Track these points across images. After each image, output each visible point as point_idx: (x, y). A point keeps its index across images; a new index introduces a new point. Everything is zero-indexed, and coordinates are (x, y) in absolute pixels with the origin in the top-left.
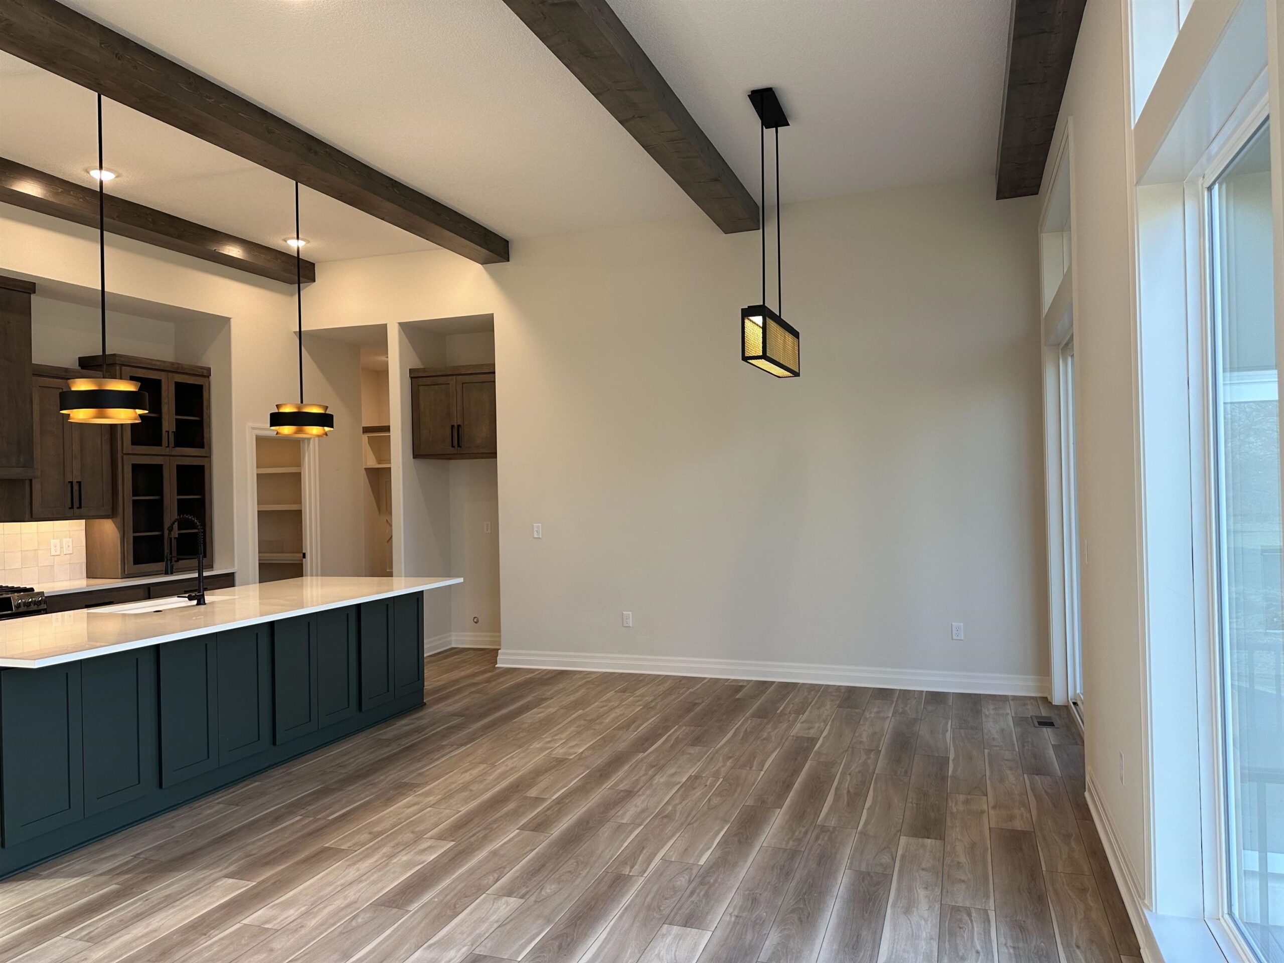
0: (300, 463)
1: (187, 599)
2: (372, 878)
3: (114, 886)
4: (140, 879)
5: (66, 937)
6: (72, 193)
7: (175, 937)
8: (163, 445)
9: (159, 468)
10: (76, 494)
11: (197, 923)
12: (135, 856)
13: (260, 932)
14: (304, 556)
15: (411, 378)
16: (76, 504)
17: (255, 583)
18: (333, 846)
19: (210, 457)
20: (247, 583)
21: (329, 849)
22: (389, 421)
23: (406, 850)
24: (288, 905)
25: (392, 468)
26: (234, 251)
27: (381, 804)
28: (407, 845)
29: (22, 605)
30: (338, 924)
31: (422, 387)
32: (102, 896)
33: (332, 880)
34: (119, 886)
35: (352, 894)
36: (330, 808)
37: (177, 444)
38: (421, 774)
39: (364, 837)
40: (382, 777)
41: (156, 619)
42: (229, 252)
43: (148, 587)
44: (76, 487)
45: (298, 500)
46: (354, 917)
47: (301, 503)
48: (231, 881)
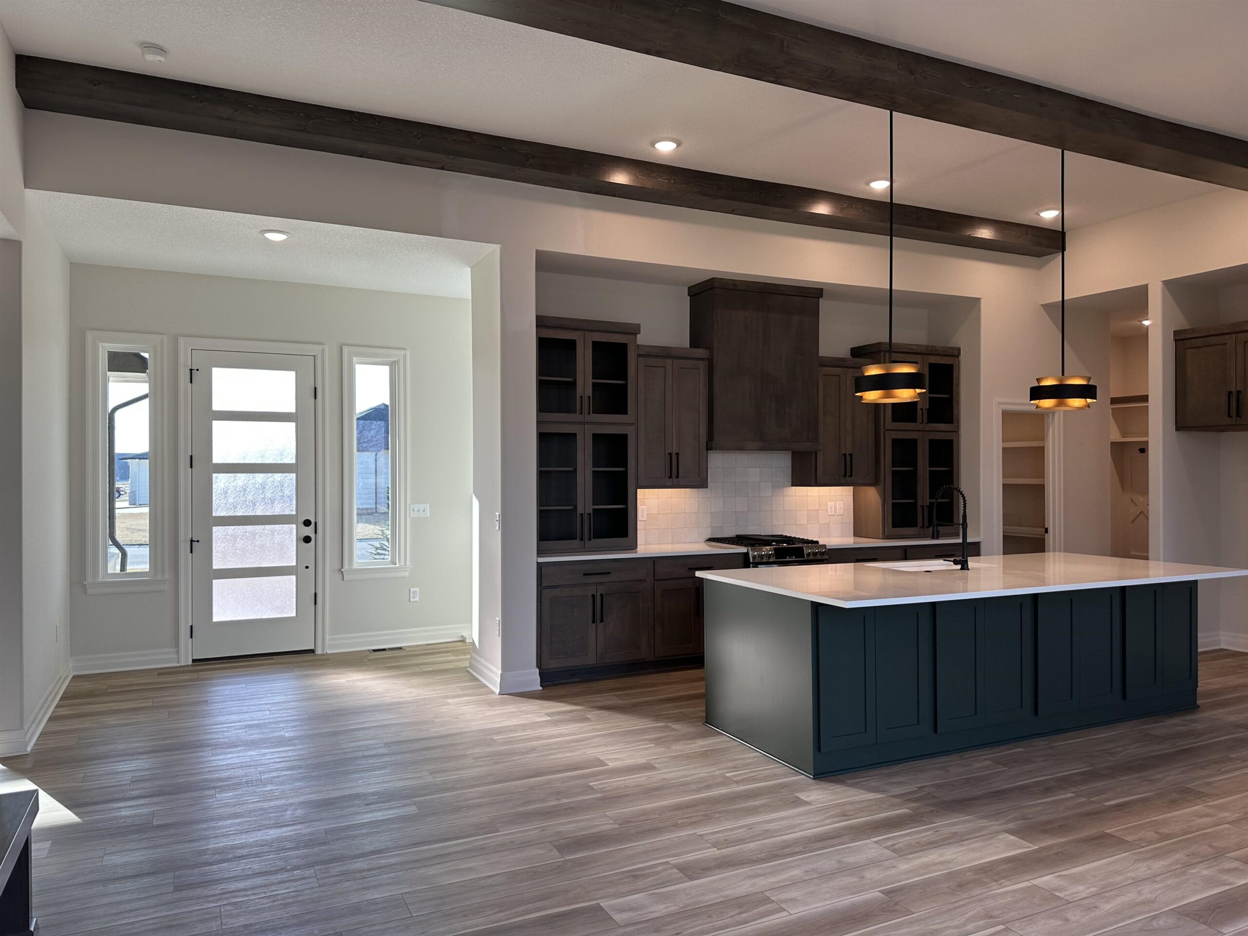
0: (1044, 437)
1: (952, 563)
2: (1168, 882)
3: (907, 810)
4: (927, 810)
5: (876, 842)
6: (854, 206)
7: (968, 874)
8: (918, 421)
9: (913, 443)
10: (848, 464)
11: (986, 868)
12: (920, 788)
13: (1049, 896)
14: (1046, 531)
15: (1176, 341)
16: (848, 474)
17: (999, 554)
18: (1115, 834)
19: (958, 432)
20: (991, 553)
21: (1110, 836)
22: (1148, 391)
23: (1205, 863)
24: (1077, 879)
25: (1149, 442)
26: (985, 233)
27: (1162, 804)
28: (1204, 859)
29: (811, 554)
30: (1137, 919)
31: (1190, 350)
32: (899, 816)
33: (1119, 870)
34: (910, 811)
35: (1148, 891)
36: (1104, 794)
37: (931, 420)
38: (1208, 784)
39: (1150, 834)
40: (1159, 776)
41: (928, 579)
42: (982, 235)
43: (905, 548)
44: (848, 458)
45: (1041, 474)
46: (1154, 917)
47: (1044, 478)
48: (1012, 837)
